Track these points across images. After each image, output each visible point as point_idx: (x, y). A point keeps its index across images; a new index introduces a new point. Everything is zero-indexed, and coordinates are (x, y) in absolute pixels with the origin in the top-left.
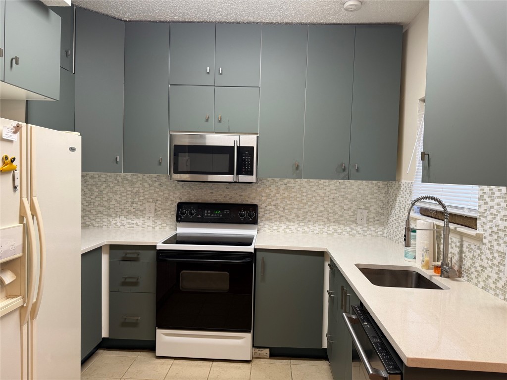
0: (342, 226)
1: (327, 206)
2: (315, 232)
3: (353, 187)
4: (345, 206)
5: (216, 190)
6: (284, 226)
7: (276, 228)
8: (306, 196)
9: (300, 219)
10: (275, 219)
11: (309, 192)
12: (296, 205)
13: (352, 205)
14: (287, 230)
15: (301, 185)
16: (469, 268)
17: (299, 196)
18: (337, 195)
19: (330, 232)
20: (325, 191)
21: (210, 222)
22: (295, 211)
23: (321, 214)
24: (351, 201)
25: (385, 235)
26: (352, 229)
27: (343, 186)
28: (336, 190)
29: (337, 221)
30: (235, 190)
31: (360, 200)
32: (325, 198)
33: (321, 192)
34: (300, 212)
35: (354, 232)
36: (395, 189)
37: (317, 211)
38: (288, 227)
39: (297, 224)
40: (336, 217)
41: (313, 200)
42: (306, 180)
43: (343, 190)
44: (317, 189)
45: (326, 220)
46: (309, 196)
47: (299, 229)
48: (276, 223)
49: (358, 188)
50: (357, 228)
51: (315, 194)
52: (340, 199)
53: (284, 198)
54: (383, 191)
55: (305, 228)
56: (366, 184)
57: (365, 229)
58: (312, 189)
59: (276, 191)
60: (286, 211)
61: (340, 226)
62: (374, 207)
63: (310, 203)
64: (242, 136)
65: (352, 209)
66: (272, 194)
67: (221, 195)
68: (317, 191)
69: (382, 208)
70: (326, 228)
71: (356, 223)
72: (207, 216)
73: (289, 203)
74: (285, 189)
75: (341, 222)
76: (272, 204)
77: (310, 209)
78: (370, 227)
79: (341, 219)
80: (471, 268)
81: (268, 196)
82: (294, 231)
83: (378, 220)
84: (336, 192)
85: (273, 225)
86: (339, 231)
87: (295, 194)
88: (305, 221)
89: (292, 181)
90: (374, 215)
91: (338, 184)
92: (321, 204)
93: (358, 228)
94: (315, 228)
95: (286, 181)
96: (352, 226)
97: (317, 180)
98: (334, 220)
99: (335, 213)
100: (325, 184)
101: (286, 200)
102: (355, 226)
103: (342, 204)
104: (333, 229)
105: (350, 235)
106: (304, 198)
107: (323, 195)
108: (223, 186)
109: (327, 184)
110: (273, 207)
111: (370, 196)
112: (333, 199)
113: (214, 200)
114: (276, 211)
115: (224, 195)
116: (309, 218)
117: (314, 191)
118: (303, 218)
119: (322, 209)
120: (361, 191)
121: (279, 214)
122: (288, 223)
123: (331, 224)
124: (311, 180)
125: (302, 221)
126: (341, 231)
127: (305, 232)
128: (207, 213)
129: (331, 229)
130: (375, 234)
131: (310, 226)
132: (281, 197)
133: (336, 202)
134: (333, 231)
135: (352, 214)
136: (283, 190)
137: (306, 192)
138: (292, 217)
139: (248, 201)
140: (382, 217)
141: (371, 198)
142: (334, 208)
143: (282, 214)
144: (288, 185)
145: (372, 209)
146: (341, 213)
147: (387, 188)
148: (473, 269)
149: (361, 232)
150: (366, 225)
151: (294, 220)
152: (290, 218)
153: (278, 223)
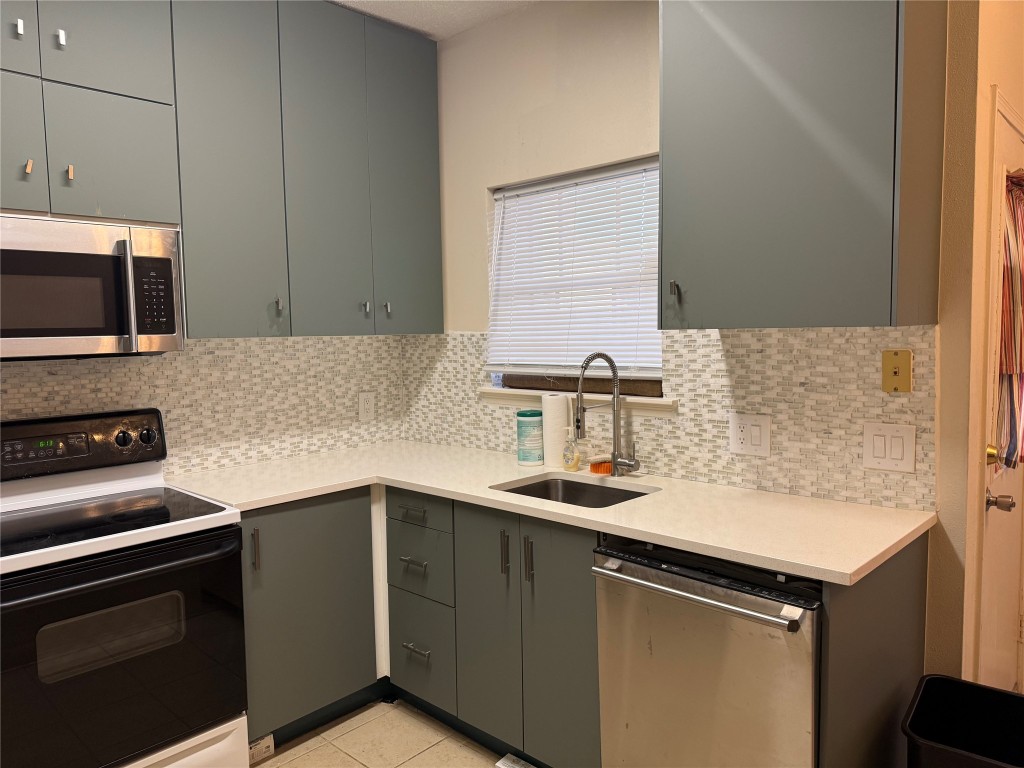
0: (334, 431)
1: (304, 393)
2: (285, 453)
3: (348, 349)
4: (336, 390)
5: (16, 381)
6: (216, 453)
7: (198, 460)
8: (259, 376)
9: (251, 430)
10: (193, 441)
11: (266, 368)
12: (241, 398)
13: (349, 385)
14: (223, 461)
15: (247, 352)
16: (649, 453)
17: (244, 377)
18: (320, 369)
19: (313, 448)
20: (297, 362)
21: (27, 477)
22: (239, 413)
23: (293, 413)
24: (347, 379)
25: (403, 435)
26: (352, 434)
27: (330, 349)
28: (318, 358)
29: (325, 422)
30: (76, 377)
31: (362, 373)
32: (300, 377)
33: (290, 365)
34: (249, 413)
35: (355, 438)
36: (427, 347)
37: (285, 406)
38: (225, 454)
39: (246, 442)
40: (323, 413)
41: (276, 383)
42: (256, 339)
43: (331, 357)
44: (281, 359)
45: (303, 423)
46: (266, 376)
47: (250, 454)
48: (196, 448)
49: (356, 350)
50: (359, 431)
51: (278, 371)
52: (328, 375)
53: (211, 386)
54: (395, 355)
55: (265, 449)
56: (369, 341)
57: (373, 429)
58: (273, 360)
59: (189, 371)
60: (217, 416)
61: (332, 431)
62: (384, 386)
63: (270, 392)
64: (137, 230)
65: (351, 393)
66: (182, 377)
67: (35, 395)
68: (282, 363)
69: (396, 386)
70: (306, 442)
71: (358, 421)
72: (15, 460)
73: (224, 395)
74: (213, 364)
75: (333, 424)
76: (183, 402)
77: (272, 404)
78: (380, 425)
79: (331, 416)
80: (654, 454)
81: (173, 385)
82: (241, 459)
83: (391, 410)
84: (318, 361)
85: (188, 454)
86: (330, 442)
87: (235, 373)
88: (262, 432)
89: (226, 343)
90: (385, 400)
91: (321, 346)
92: (292, 390)
93: (362, 431)
94: (284, 445)
95: (212, 343)
96: (351, 429)
97: (280, 339)
98: (318, 422)
99: (320, 406)
100: (297, 346)
101: (215, 391)
102: (357, 428)
103: (332, 387)
104: (319, 440)
105: (348, 447)
106: (255, 380)
107: (295, 370)
108: (40, 369)
109: (300, 346)
110: (187, 411)
111: (377, 365)
112: (315, 376)
113: (13, 411)
114: (194, 418)
115: (45, 394)
116: (271, 424)
117: (277, 363)
118: (257, 428)
119: (295, 400)
120: (362, 355)
121: (201, 426)
122: (224, 445)
123: (316, 429)
124: (269, 339)
125: (254, 434)
126: (332, 442)
127: (265, 458)
128: (14, 452)
129: (315, 441)
130: (389, 437)
131: (273, 443)
132: (203, 384)
133: (320, 384)
134: (319, 443)
135: (350, 404)
136: (206, 366)
137: (259, 368)
138: (233, 427)
139: (117, 402)
140: (397, 402)
141: (378, 369)
142: (317, 395)
143: (209, 424)
144: (217, 353)
145: (381, 389)
146: (331, 405)
147: (400, 347)
148: (658, 454)
149: (367, 437)
150: (374, 422)
151: (237, 435)
152: (228, 430)
153: (201, 448)
